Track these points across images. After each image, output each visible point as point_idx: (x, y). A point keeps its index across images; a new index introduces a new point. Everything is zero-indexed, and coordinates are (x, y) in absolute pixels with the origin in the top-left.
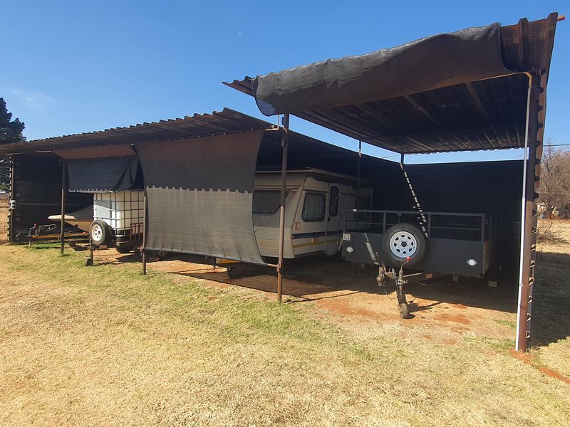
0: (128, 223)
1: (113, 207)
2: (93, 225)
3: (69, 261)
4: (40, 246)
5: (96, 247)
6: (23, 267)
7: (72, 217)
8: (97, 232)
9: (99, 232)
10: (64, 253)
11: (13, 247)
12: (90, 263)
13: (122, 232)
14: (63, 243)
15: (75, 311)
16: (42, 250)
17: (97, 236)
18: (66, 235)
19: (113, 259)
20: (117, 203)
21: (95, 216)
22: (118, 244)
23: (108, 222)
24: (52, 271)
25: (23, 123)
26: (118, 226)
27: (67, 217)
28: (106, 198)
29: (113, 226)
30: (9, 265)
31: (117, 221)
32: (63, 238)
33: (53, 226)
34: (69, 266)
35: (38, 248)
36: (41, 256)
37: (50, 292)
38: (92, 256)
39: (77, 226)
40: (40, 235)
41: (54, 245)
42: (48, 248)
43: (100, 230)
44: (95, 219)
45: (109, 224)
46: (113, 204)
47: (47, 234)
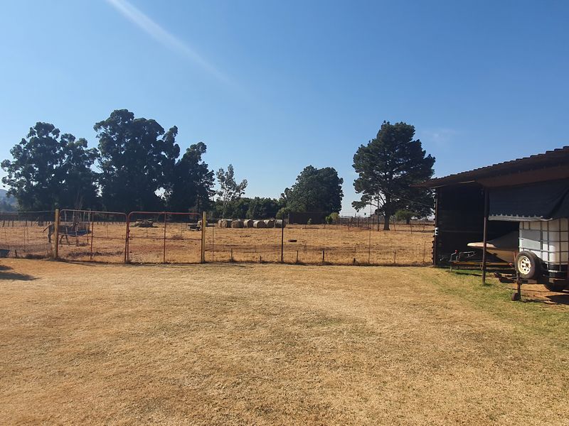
0: (565, 257)
1: (545, 237)
2: (519, 256)
3: (492, 291)
4: (460, 271)
5: (523, 280)
6: (450, 291)
7: (492, 246)
8: (524, 265)
9: (527, 265)
10: (486, 282)
11: (437, 269)
12: (517, 297)
13: (556, 267)
14: (485, 271)
15: (518, 353)
16: (462, 276)
17: (525, 268)
18: (488, 263)
19: (543, 296)
20: (550, 233)
21: (521, 246)
22: (551, 280)
23: (538, 254)
24: (477, 299)
25: (434, 158)
26: (552, 260)
27: (488, 245)
28: (536, 227)
29: (545, 259)
30: (438, 287)
31: (549, 254)
32: (485, 266)
33: (472, 253)
34: (494, 297)
35: (458, 273)
36: (463, 282)
37: (484, 324)
38: (519, 289)
39: (495, 254)
40: (460, 260)
41: (473, 272)
42: (467, 274)
43: (529, 262)
44: (521, 250)
45: (539, 256)
46: (545, 234)
47: (467, 260)
